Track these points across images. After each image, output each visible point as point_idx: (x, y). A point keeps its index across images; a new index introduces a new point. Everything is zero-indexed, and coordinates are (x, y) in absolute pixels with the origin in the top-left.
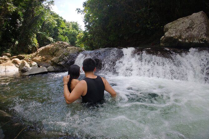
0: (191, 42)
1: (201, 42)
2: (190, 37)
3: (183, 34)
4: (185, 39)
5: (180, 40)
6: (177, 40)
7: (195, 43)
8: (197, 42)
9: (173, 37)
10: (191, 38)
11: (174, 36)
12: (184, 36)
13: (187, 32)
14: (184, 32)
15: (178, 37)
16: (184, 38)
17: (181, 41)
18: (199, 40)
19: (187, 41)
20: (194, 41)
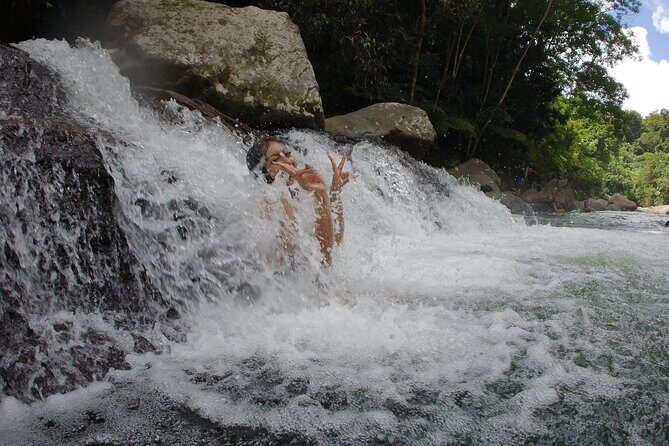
0: (266, 104)
1: (307, 114)
2: (264, 85)
3: (237, 66)
4: (244, 90)
5: (220, 88)
6: (208, 83)
7: (283, 111)
8: (293, 111)
9: (189, 67)
10: (267, 91)
11: (198, 67)
12: (242, 76)
13: (251, 64)
14: (239, 62)
15: (212, 73)
16: (238, 82)
17: (225, 91)
18: (302, 106)
19: (249, 98)
20: (280, 106)
